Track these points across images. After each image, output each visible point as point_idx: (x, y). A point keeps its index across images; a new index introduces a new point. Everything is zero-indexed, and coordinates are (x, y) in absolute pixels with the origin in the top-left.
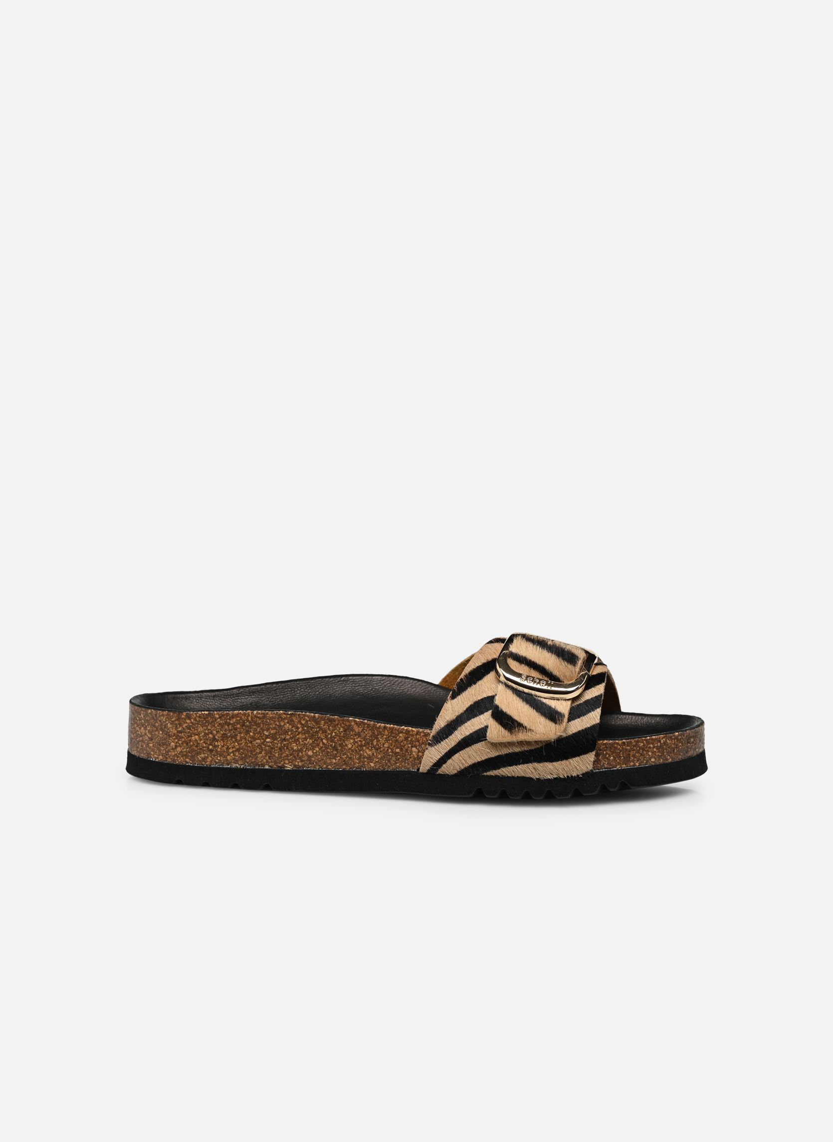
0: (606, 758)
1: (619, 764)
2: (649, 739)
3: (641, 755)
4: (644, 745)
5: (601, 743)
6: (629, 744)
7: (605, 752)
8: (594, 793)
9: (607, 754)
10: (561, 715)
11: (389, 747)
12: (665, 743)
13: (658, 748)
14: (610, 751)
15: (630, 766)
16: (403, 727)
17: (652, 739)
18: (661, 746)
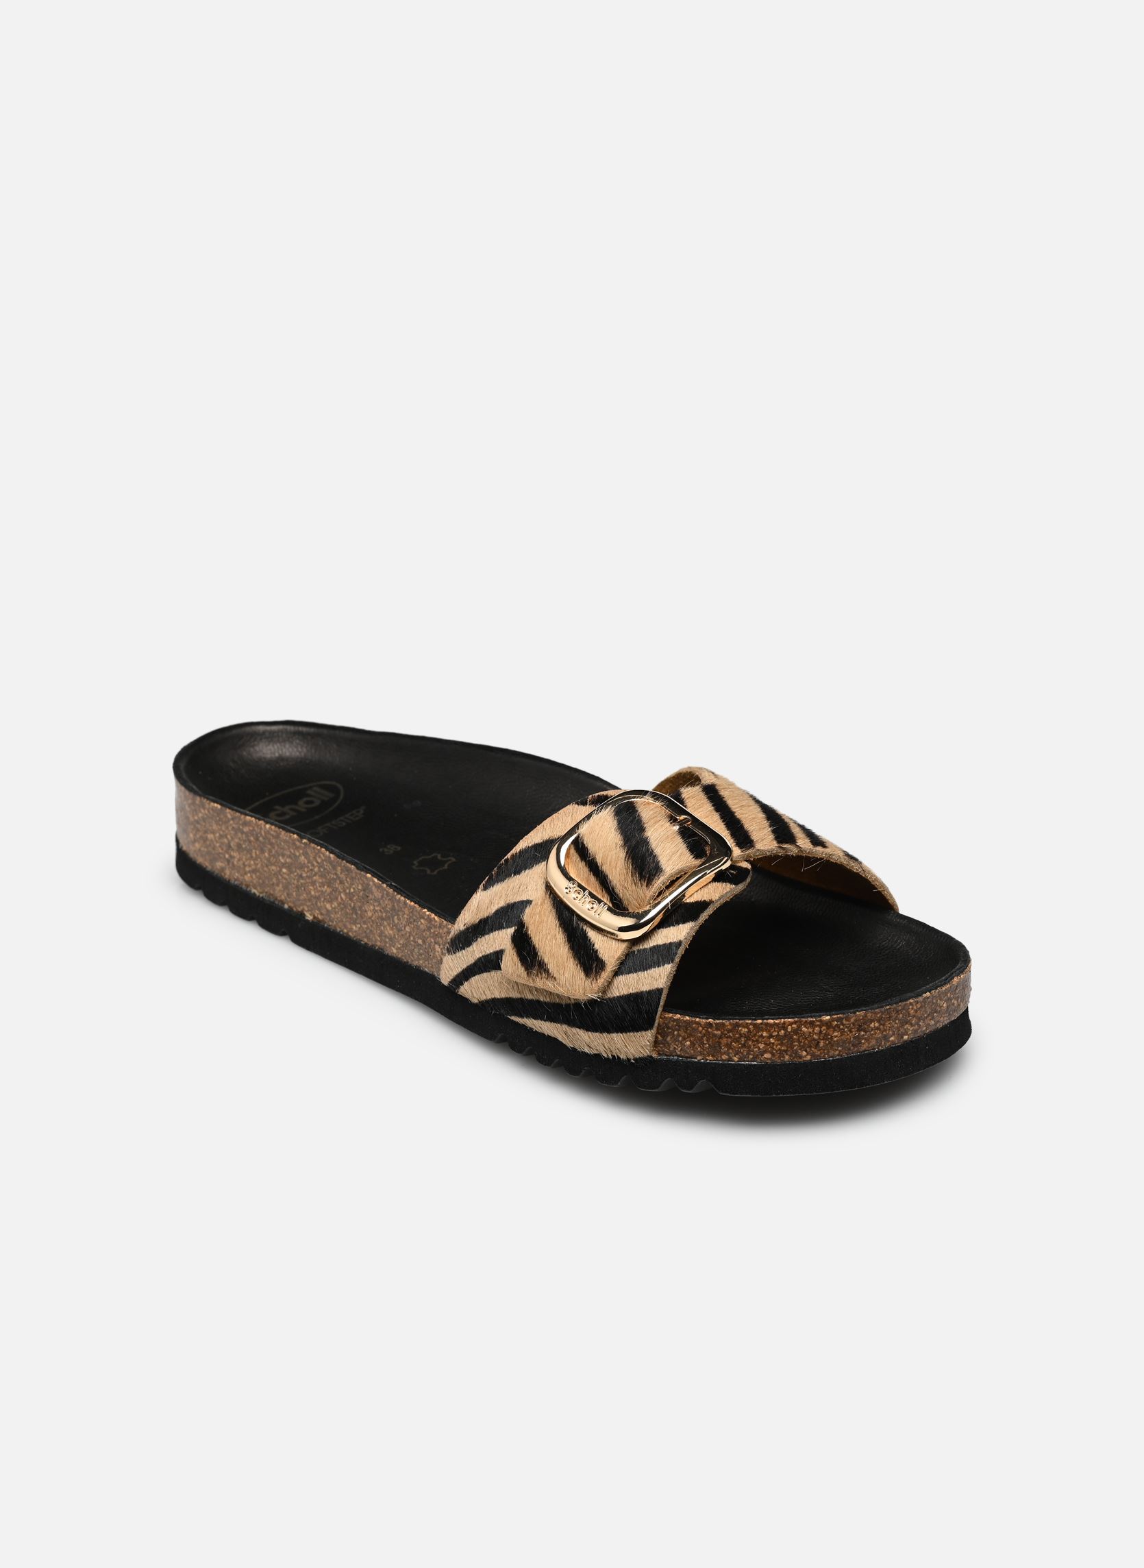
0: (678, 1041)
1: (701, 1054)
2: (762, 1024)
3: (744, 1046)
4: (749, 1031)
5: (670, 1018)
6: (718, 1027)
7: (676, 1033)
8: (657, 1090)
9: (679, 1035)
10: (601, 965)
11: (410, 933)
12: (795, 1032)
13: (778, 1038)
14: (686, 1032)
15: (722, 1060)
16: (426, 910)
17: (767, 1024)
18: (785, 1035)
